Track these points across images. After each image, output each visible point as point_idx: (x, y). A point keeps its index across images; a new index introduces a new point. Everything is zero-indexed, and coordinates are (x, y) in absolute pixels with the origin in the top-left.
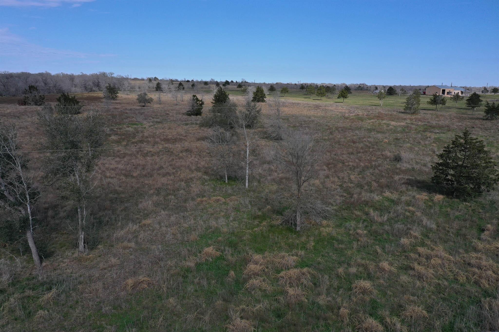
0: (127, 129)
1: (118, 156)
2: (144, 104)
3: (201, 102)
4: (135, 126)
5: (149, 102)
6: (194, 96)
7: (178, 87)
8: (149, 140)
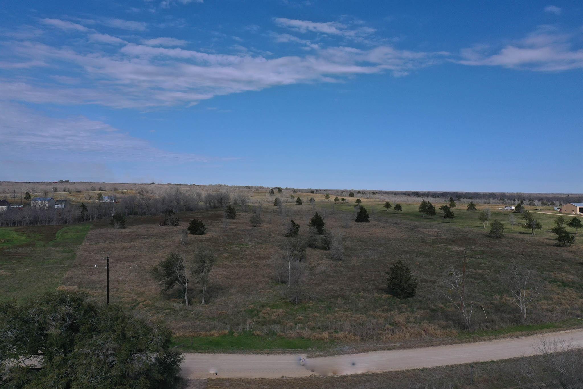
0: (236, 248)
1: (225, 268)
2: (255, 225)
3: (297, 226)
4: (241, 246)
5: (259, 223)
6: (292, 221)
7: (297, 202)
8: (247, 257)
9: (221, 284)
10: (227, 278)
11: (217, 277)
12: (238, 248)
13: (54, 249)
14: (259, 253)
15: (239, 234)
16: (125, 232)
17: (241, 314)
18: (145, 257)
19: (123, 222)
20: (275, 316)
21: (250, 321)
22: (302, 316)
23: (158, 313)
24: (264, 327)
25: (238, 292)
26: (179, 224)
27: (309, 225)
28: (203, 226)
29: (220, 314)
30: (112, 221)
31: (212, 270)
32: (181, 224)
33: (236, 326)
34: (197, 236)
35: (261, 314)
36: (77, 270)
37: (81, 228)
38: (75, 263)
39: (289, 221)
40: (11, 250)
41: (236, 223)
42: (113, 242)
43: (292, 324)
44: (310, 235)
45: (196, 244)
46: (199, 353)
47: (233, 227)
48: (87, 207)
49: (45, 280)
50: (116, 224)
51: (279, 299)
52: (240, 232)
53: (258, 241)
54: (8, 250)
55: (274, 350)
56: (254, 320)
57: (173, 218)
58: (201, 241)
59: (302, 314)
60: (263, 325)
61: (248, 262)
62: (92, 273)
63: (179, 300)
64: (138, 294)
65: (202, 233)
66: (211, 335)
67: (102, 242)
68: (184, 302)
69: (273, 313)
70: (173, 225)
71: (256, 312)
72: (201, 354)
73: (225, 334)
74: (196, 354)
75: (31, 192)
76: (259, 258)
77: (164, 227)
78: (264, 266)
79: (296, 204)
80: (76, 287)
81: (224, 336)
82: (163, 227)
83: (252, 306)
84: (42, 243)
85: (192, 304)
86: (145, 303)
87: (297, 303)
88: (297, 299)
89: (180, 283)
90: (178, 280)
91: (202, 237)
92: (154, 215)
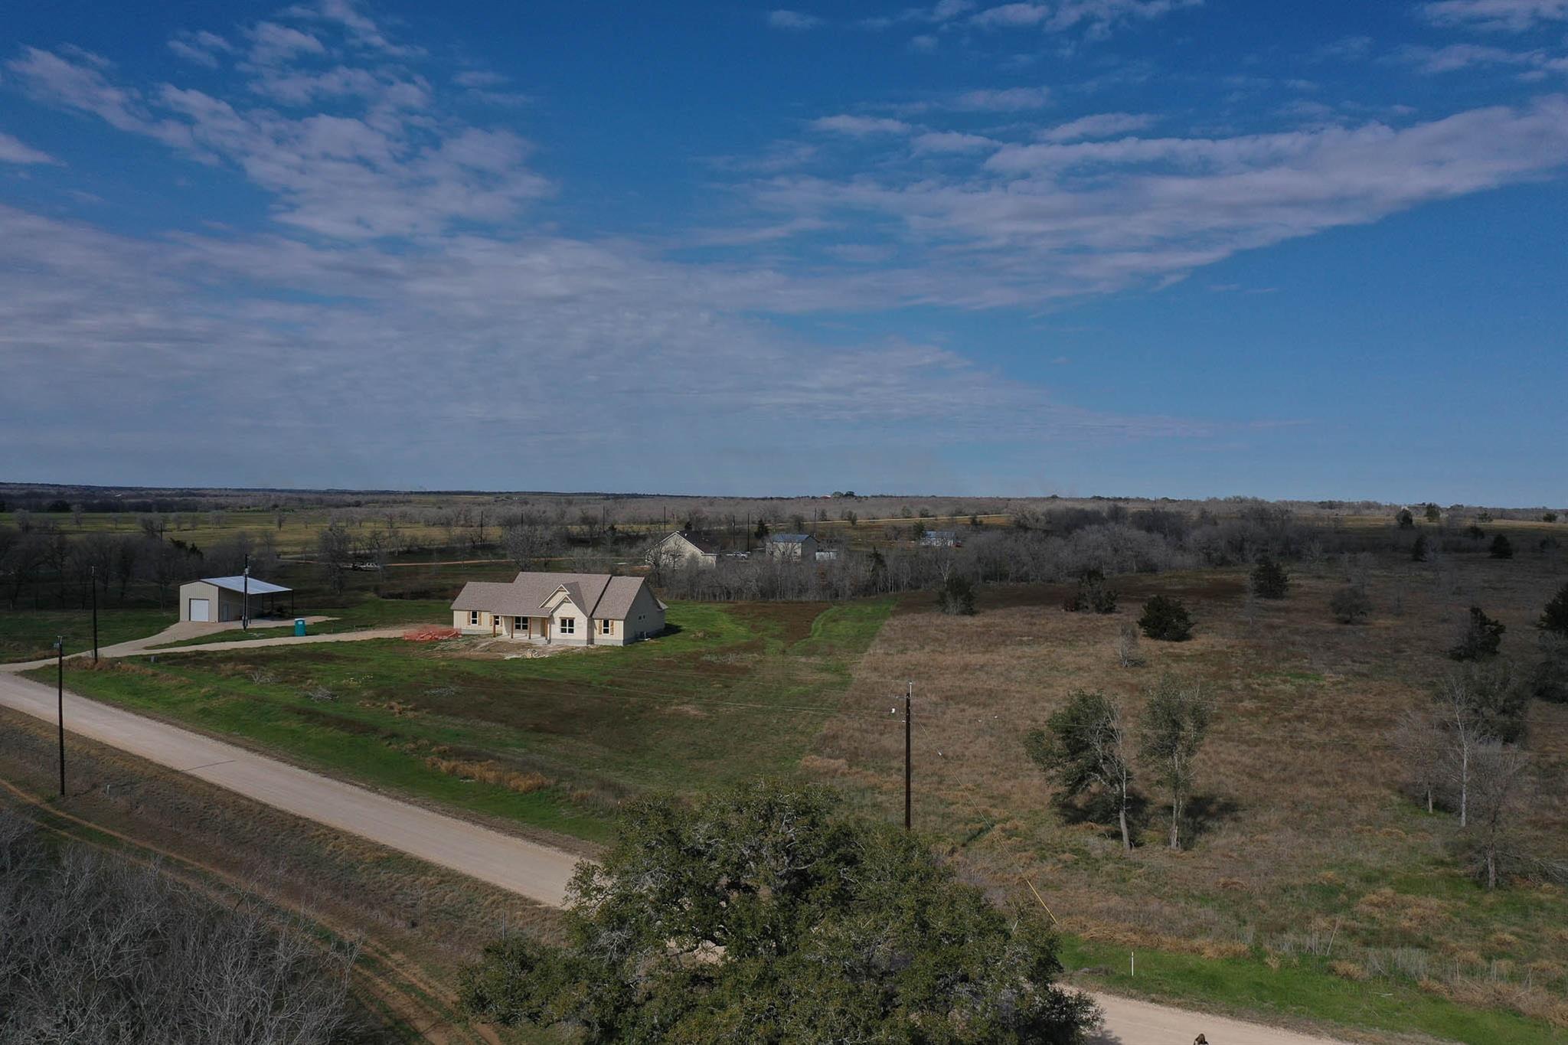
0: (1281, 687)
1: (1246, 742)
2: (1348, 617)
3: (1494, 627)
4: (1302, 681)
5: (1362, 612)
6: (1475, 611)
7: (1493, 549)
8: (1320, 715)
9: (1231, 791)
10: (1250, 775)
11: (1222, 770)
12: (1288, 685)
13: (803, 660)
14: (1361, 705)
15: (1293, 644)
16: (973, 625)
17: (1292, 896)
18: (1017, 695)
19: (970, 600)
20: (1411, 920)
21: (1322, 922)
22: (1512, 933)
23: (1043, 858)
24: (1372, 952)
25: (1286, 821)
26: (1117, 609)
27: (1538, 626)
28: (1183, 616)
29: (1225, 885)
30: (943, 596)
31: (1208, 748)
32: (1122, 608)
33: (1274, 933)
34: (1166, 643)
35: (1362, 907)
36: (850, 717)
37: (869, 609)
38: (846, 698)
39: (1466, 610)
40: (714, 658)
41: (1287, 610)
42: (940, 649)
43: (1473, 955)
44: (1540, 658)
45: (1163, 666)
46: (1153, 1001)
47: (1277, 621)
48: (885, 559)
49: (775, 737)
50: (950, 600)
51: (1428, 864)
52: (1298, 638)
53: (1356, 668)
54: (708, 658)
55: (1405, 1036)
56: (1335, 921)
57: (1099, 592)
58: (1178, 658)
59: (1514, 924)
60: (1367, 944)
61: (1320, 730)
62: (882, 727)
63: (1102, 828)
64: (992, 797)
65: (1183, 637)
66: (1193, 951)
67: (916, 649)
68: (1117, 835)
69: (1403, 907)
70: (1098, 609)
71: (1343, 897)
72: (1158, 1006)
73: (1236, 955)
74: (1145, 1004)
75: (769, 521)
76: (1359, 721)
77: (1075, 616)
78: (1375, 748)
79: (1491, 557)
80: (842, 761)
81: (1236, 958)
82: (1073, 614)
83: (1330, 874)
84: (781, 644)
85: (1142, 845)
86: (1008, 826)
87: (1491, 884)
88: (1492, 869)
89: (1105, 780)
90: (1101, 772)
91: (1179, 647)
92: (1051, 581)
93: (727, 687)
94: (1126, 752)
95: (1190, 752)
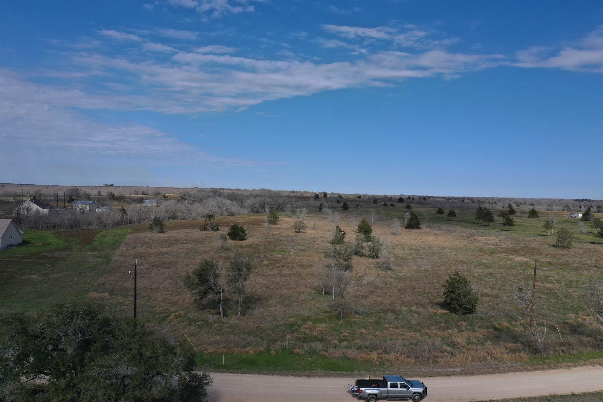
0: (277, 255)
1: (265, 276)
2: (299, 230)
3: (343, 233)
4: (283, 253)
5: (303, 229)
6: (337, 227)
7: (343, 207)
8: (289, 265)
9: (260, 294)
10: (266, 287)
11: (256, 286)
12: (279, 255)
13: (90, 253)
14: (302, 261)
15: (281, 240)
16: (163, 237)
17: (279, 328)
18: (181, 263)
19: (162, 227)
20: (317, 332)
21: (289, 336)
22: (347, 333)
23: (190, 325)
24: (305, 345)
25: (278, 303)
26: (220, 229)
27: (356, 232)
28: (243, 231)
29: (257, 327)
30: (151, 225)
31: (252, 279)
32: (221, 229)
33: (273, 342)
34: (237, 242)
35: (302, 329)
36: (110, 276)
37: (120, 232)
38: (109, 268)
39: (335, 227)
40: (47, 254)
41: (279, 229)
42: (150, 247)
43: (336, 341)
44: (356, 242)
45: (236, 250)
46: (231, 373)
47: (276, 233)
48: (127, 211)
49: (77, 286)
50: (154, 227)
51: (323, 313)
52: (282, 238)
53: (301, 248)
54: (44, 254)
55: (315, 372)
56: (293, 336)
57: (213, 223)
58: (241, 247)
59: (348, 330)
60: (304, 342)
61: (290, 270)
62: (125, 279)
63: (213, 311)
64: (171, 303)
65: (243, 239)
66: (246, 352)
67: (139, 247)
68: (219, 313)
69: (315, 328)
70: (213, 229)
71: (296, 327)
72: (233, 374)
73: (261, 352)
74: (229, 374)
75: (74, 196)
76: (301, 266)
77: (204, 232)
78: (307, 275)
79: (343, 210)
80: (107, 294)
81: (261, 353)
82: (203, 232)
83: (292, 319)
84: (79, 246)
85: (228, 315)
86: (177, 313)
87: (341, 317)
88: (342, 312)
89: (214, 293)
90: (213, 290)
91: (242, 243)
92: (195, 219)
93: (53, 266)
94: (222, 282)
95: (245, 280)
